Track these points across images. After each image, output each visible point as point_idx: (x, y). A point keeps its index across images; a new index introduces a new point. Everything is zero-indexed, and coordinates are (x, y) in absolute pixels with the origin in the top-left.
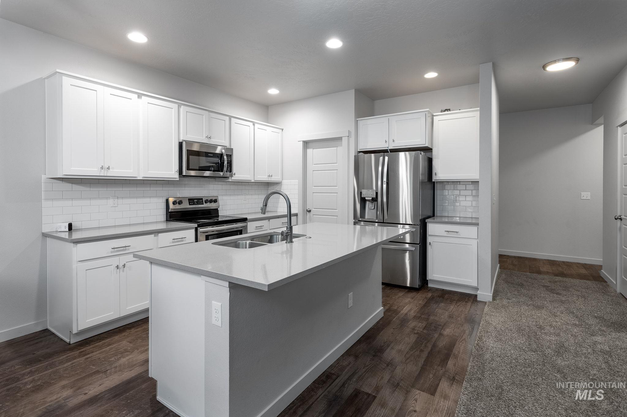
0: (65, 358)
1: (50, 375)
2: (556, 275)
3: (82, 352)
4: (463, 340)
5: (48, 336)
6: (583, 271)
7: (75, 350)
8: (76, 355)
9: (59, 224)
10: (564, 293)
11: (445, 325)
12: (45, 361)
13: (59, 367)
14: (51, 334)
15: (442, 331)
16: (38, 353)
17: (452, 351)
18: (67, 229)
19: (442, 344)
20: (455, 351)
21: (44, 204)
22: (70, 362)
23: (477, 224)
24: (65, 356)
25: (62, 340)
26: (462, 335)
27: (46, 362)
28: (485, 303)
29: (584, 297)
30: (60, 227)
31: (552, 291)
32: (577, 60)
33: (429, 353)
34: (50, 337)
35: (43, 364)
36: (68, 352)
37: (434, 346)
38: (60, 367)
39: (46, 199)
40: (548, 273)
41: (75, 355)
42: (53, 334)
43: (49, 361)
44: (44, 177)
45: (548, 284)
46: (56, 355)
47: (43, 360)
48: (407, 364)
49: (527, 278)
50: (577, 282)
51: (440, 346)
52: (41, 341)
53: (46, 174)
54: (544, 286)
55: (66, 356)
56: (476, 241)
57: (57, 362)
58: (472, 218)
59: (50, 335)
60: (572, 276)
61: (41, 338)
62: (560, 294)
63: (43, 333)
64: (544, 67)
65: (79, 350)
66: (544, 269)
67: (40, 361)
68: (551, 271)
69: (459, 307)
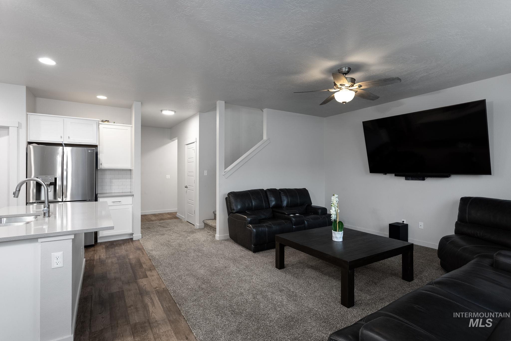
2: (160, 220)
4: (142, 257)
6: (169, 216)
10: (168, 226)
11: (127, 255)
15: (128, 257)
17: (141, 262)
19: (133, 262)
20: (142, 261)
23: (133, 195)
26: (139, 255)
28: (139, 240)
29: (176, 226)
31: (163, 227)
32: (175, 112)
33: (131, 267)
37: (131, 264)
40: (156, 220)
45: (160, 225)
48: (125, 275)
49: (149, 224)
50: (170, 221)
51: (134, 263)
54: (159, 226)
56: (131, 206)
58: (123, 192)
60: (166, 219)
62: (167, 227)
64: (161, 111)
66: (153, 218)
68: (157, 219)
69: (127, 246)
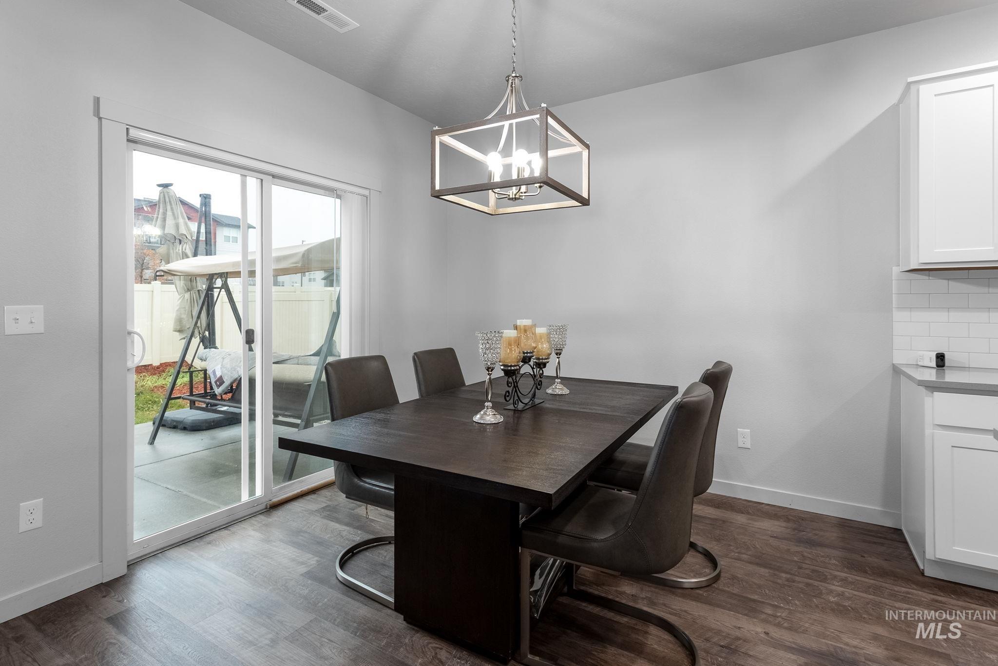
0: (903, 593)
1: (868, 603)
3: (937, 601)
5: (897, 541)
7: (926, 591)
8: (925, 600)
9: (921, 353)
12: (871, 578)
13: (885, 600)
14: (902, 542)
16: (869, 558)
18: (934, 364)
21: (897, 315)
22: (908, 604)
24: (904, 589)
25: (914, 560)
27: (873, 580)
30: (921, 357)
34: (899, 545)
35: (867, 580)
36: (914, 587)
38: (887, 601)
39: (900, 308)
41: (923, 599)
42: (906, 543)
43: (878, 581)
44: (896, 270)
46: (893, 578)
47: (869, 574)
52: (882, 543)
53: (899, 266)
55: (908, 590)
57: (888, 590)
59: (899, 542)
61: (885, 538)
63: (891, 533)
65: (933, 594)
67: (866, 572)
